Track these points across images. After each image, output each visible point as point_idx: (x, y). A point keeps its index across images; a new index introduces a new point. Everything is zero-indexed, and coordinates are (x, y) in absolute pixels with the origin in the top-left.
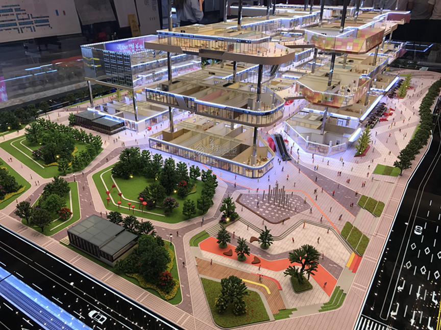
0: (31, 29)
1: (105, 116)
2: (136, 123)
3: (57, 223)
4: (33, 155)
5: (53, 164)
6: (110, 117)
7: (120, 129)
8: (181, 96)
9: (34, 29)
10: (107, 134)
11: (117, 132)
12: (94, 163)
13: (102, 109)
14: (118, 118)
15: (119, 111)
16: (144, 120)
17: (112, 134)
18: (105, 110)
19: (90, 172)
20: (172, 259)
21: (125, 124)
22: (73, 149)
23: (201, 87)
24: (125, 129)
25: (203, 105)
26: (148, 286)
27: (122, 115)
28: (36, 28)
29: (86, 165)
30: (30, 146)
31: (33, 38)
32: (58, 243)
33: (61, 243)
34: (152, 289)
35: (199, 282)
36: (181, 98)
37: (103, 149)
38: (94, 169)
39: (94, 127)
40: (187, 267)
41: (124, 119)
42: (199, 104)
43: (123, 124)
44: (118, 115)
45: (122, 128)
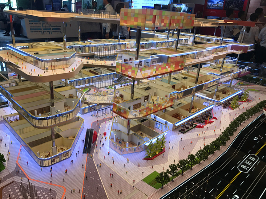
0: (49, 33)
8: (9, 93)
9: (51, 33)
28: (52, 32)
31: (50, 38)
42: (13, 101)
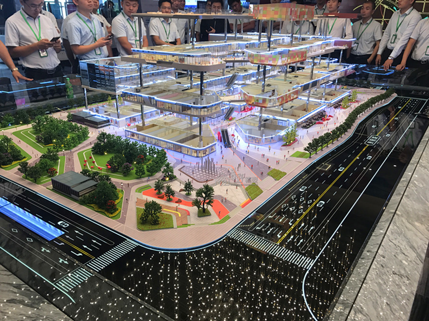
1: (95, 115)
2: (118, 120)
3: (46, 178)
4: (36, 139)
5: (50, 145)
6: (99, 116)
7: (106, 124)
8: (147, 96)
10: (95, 128)
11: (103, 127)
12: (80, 146)
13: (95, 111)
14: (105, 116)
15: (107, 112)
16: (125, 118)
17: (99, 128)
18: (97, 111)
19: (77, 151)
20: (120, 198)
21: (110, 121)
22: (66, 136)
23: (164, 91)
24: (109, 125)
25: (161, 101)
26: (99, 210)
27: (109, 115)
29: (75, 146)
30: (35, 134)
32: (45, 188)
33: (47, 188)
34: (102, 212)
35: (135, 210)
36: (146, 97)
37: (89, 137)
38: (79, 149)
39: (86, 123)
40: (129, 202)
41: (109, 117)
42: (159, 101)
43: (108, 121)
44: (106, 115)
45: (108, 124)
